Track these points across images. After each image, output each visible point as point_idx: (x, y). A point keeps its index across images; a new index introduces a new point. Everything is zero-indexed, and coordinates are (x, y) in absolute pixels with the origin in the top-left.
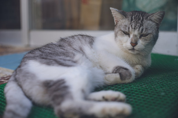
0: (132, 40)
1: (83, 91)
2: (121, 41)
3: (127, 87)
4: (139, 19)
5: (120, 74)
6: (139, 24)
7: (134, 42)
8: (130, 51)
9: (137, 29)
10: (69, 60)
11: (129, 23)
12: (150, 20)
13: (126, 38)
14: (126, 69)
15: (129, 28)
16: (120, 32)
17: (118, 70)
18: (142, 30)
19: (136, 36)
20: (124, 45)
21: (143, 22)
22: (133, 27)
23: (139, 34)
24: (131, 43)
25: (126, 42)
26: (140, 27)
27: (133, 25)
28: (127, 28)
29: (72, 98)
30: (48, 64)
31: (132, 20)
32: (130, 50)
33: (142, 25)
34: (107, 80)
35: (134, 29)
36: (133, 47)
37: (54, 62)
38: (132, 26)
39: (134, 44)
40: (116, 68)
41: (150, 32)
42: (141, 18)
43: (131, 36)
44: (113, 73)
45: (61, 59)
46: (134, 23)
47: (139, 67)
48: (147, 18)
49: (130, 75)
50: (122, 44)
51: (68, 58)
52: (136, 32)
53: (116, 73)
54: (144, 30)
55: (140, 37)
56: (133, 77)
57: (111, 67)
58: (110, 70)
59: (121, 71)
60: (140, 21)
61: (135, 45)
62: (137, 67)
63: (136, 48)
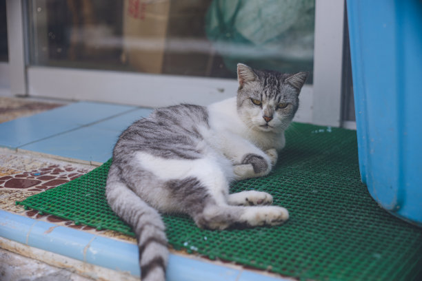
0: (265, 112)
1: (223, 192)
2: (248, 113)
3: (266, 183)
4: (275, 83)
5: (253, 165)
6: (275, 91)
7: (268, 115)
8: (262, 128)
9: (273, 98)
10: (191, 150)
11: (262, 88)
12: (289, 83)
13: (256, 109)
14: (260, 157)
15: (262, 95)
16: (247, 101)
17: (249, 159)
18: (280, 98)
19: (271, 107)
20: (253, 120)
21: (281, 88)
22: (268, 95)
23: (275, 104)
24: (265, 117)
25: (257, 115)
26: (277, 94)
27: (268, 92)
28: (259, 95)
29: (214, 203)
30: (165, 156)
31: (265, 84)
32: (261, 126)
33: (278, 92)
34: (236, 174)
35: (269, 96)
36: (267, 122)
37: (172, 153)
38: (266, 92)
39: (268, 118)
40: (247, 156)
41: (289, 101)
42: (277, 81)
43: (265, 107)
44: (243, 163)
45: (179, 148)
46: (268, 89)
47: (273, 152)
48: (284, 81)
49: (266, 166)
50: (250, 119)
51: (188, 147)
52: (272, 102)
53: (247, 163)
54: (282, 98)
55: (276, 109)
56: (270, 168)
57: (240, 155)
58: (239, 159)
59: (254, 161)
60: (276, 87)
61: (270, 120)
62: (271, 153)
63: (271, 123)
